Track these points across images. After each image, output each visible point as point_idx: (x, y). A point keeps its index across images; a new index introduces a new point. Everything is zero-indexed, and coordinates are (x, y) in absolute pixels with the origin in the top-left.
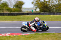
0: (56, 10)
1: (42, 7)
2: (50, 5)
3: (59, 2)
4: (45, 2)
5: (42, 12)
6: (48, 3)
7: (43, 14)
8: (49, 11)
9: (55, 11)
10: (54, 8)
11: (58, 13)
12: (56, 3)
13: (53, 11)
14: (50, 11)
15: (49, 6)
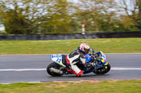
0: (43, 29)
1: (11, 23)
2: (30, 18)
3: (48, 10)
4: (18, 11)
5: (11, 33)
6: (24, 13)
7: (13, 38)
8: (28, 30)
9: (42, 31)
10: (38, 25)
11: (48, 36)
12: (43, 14)
13: (37, 32)
14: (29, 32)
15: (27, 20)
